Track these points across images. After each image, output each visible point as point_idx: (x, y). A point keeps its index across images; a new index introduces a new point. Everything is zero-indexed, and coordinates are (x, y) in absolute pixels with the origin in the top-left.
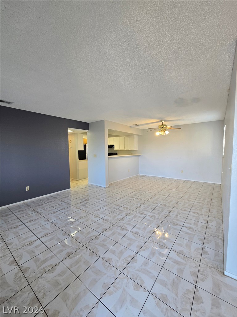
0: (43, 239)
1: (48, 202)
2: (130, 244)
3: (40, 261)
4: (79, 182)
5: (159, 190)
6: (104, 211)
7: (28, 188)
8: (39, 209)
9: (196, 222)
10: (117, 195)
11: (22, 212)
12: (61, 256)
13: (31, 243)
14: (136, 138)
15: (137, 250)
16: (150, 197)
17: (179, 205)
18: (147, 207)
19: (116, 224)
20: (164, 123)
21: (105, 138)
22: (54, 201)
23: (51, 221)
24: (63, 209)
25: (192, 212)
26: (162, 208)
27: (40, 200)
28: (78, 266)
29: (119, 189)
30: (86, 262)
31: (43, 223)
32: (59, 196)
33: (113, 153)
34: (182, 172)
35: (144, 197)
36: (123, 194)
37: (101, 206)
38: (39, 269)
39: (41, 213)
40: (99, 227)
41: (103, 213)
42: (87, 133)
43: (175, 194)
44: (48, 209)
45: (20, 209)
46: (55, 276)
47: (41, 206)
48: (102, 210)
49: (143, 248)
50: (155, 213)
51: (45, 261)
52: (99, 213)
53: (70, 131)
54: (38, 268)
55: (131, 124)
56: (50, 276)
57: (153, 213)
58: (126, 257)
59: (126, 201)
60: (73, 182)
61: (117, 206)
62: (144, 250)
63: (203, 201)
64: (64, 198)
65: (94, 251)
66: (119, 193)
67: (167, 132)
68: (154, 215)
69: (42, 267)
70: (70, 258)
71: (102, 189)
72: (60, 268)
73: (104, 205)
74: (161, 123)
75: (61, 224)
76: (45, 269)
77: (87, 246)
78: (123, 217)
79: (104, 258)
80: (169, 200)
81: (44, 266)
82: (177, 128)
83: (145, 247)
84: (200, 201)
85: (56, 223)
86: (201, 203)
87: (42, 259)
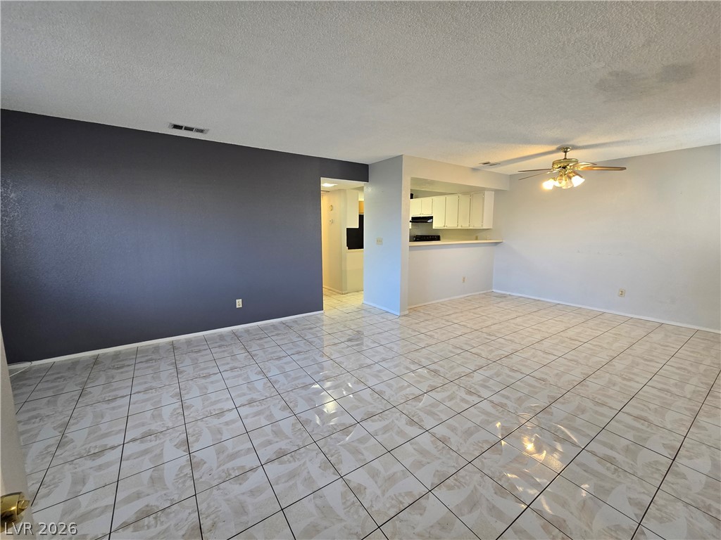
0: (243, 411)
1: (273, 334)
2: (420, 465)
3: (226, 454)
4: (344, 298)
5: (538, 337)
6: (379, 371)
7: (239, 303)
8: (254, 348)
9: (632, 447)
10: (422, 336)
11: (223, 349)
12: (266, 454)
13: (221, 413)
14: (489, 198)
15: (432, 484)
16: (507, 354)
17: (587, 386)
18: (490, 378)
19: (400, 407)
20: (571, 154)
21: (403, 199)
22: (284, 334)
23: (269, 375)
24: (298, 353)
25: (628, 414)
26: (534, 387)
27: (261, 329)
28: (291, 483)
29: (430, 323)
30: (309, 480)
31: (253, 377)
32: (298, 324)
33: (429, 236)
34: (622, 293)
35: (491, 350)
36: (436, 336)
37: (377, 359)
38: (220, 469)
39: (256, 355)
40: (358, 407)
41: (376, 376)
42: (365, 188)
43: (584, 355)
44: (270, 350)
45: (222, 343)
46: (243, 494)
47: (258, 342)
48: (377, 367)
49: (451, 481)
50: (507, 398)
51: (233, 457)
52: (369, 374)
53: (326, 184)
54: (218, 467)
55: (476, 161)
56: (235, 489)
57: (503, 396)
58: (400, 494)
59: (440, 354)
60: (333, 296)
61: (414, 363)
62: (450, 488)
63: (676, 385)
64: (305, 329)
65: (333, 459)
66: (428, 334)
67: (577, 181)
68: (504, 401)
69: (225, 467)
70: (281, 463)
71: (390, 318)
72: (256, 478)
73: (383, 356)
74: (561, 155)
75: (284, 384)
76: (231, 472)
77: (320, 443)
78: (421, 393)
79: (350, 481)
80: (562, 369)
81: (230, 465)
82: (616, 167)
83: (455, 480)
84: (665, 384)
85: (276, 382)
86: (668, 391)
87: (230, 451)
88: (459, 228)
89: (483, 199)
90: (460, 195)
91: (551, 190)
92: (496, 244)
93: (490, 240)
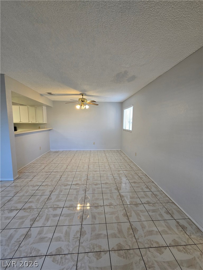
88: (30, 123)
89: (43, 109)
90: (28, 106)
91: (78, 109)
92: (50, 130)
93: (47, 128)
